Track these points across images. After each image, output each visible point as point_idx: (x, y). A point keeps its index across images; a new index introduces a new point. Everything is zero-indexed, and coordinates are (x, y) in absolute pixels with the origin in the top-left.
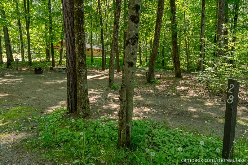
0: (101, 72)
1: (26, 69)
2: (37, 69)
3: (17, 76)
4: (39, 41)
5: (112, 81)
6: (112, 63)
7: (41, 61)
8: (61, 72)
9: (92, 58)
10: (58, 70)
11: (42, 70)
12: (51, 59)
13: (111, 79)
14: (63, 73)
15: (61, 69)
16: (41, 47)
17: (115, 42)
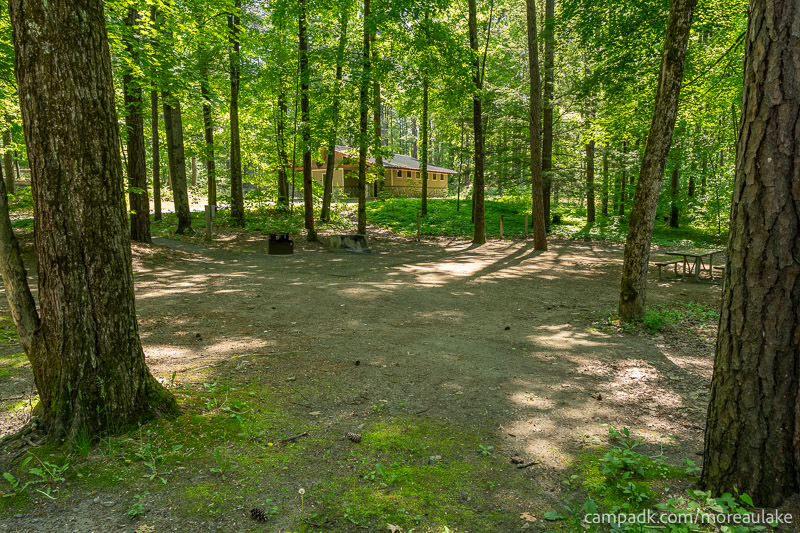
0: (476, 250)
1: (234, 237)
2: (277, 238)
3: (222, 263)
4: (257, 149)
5: (639, 299)
6: (645, 223)
7: (261, 210)
8: (347, 247)
9: (425, 201)
10: (340, 242)
11: (291, 241)
12: (298, 205)
13: (637, 288)
14: (354, 253)
15: (346, 240)
16: (265, 166)
17: (666, 134)
